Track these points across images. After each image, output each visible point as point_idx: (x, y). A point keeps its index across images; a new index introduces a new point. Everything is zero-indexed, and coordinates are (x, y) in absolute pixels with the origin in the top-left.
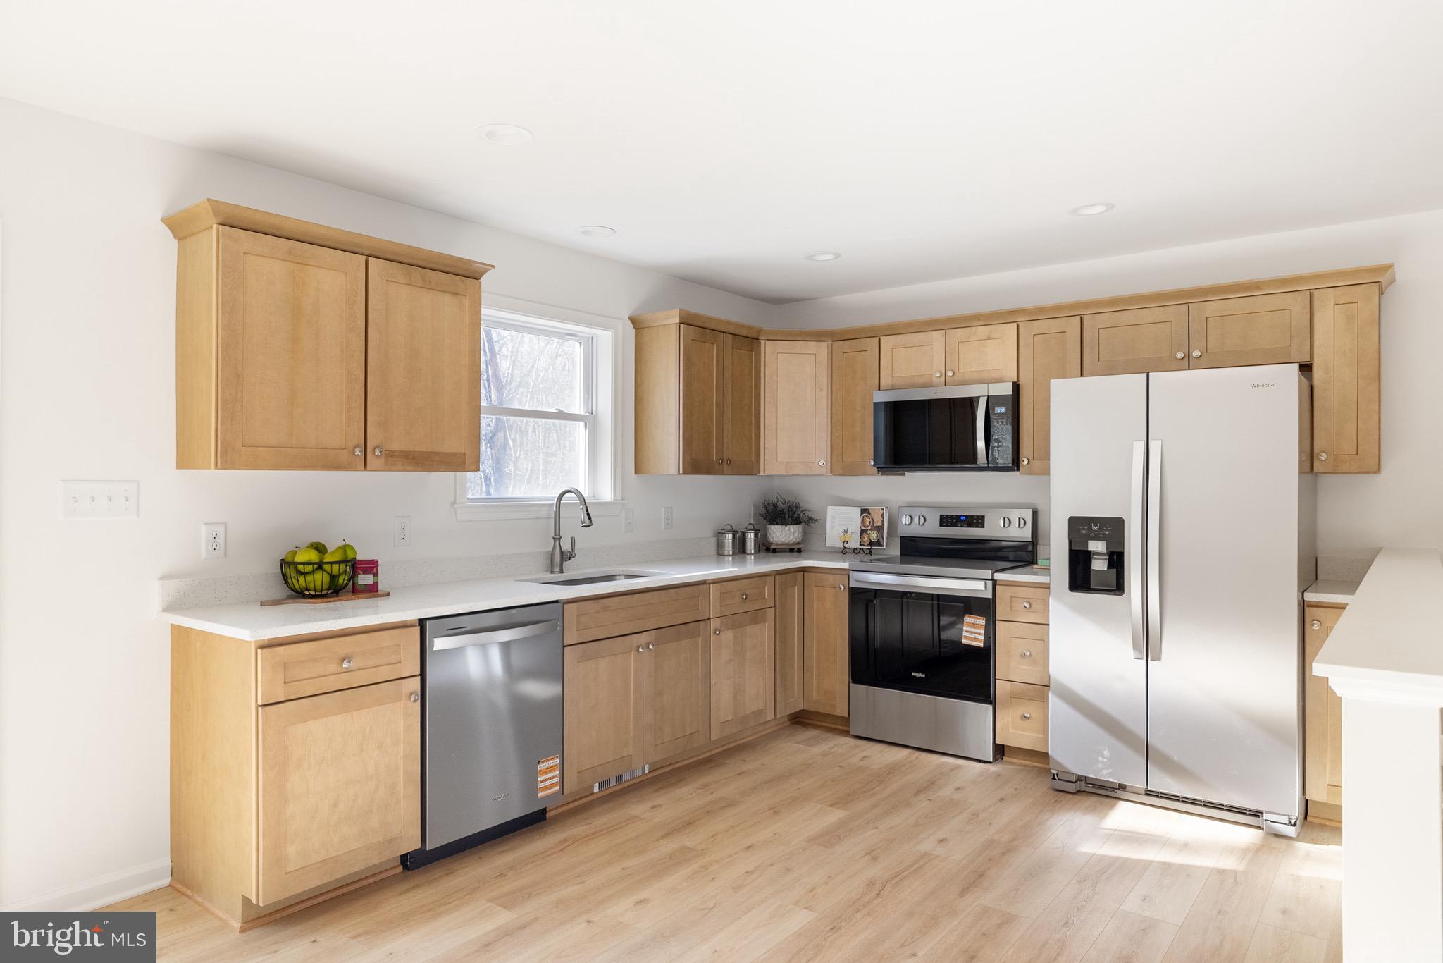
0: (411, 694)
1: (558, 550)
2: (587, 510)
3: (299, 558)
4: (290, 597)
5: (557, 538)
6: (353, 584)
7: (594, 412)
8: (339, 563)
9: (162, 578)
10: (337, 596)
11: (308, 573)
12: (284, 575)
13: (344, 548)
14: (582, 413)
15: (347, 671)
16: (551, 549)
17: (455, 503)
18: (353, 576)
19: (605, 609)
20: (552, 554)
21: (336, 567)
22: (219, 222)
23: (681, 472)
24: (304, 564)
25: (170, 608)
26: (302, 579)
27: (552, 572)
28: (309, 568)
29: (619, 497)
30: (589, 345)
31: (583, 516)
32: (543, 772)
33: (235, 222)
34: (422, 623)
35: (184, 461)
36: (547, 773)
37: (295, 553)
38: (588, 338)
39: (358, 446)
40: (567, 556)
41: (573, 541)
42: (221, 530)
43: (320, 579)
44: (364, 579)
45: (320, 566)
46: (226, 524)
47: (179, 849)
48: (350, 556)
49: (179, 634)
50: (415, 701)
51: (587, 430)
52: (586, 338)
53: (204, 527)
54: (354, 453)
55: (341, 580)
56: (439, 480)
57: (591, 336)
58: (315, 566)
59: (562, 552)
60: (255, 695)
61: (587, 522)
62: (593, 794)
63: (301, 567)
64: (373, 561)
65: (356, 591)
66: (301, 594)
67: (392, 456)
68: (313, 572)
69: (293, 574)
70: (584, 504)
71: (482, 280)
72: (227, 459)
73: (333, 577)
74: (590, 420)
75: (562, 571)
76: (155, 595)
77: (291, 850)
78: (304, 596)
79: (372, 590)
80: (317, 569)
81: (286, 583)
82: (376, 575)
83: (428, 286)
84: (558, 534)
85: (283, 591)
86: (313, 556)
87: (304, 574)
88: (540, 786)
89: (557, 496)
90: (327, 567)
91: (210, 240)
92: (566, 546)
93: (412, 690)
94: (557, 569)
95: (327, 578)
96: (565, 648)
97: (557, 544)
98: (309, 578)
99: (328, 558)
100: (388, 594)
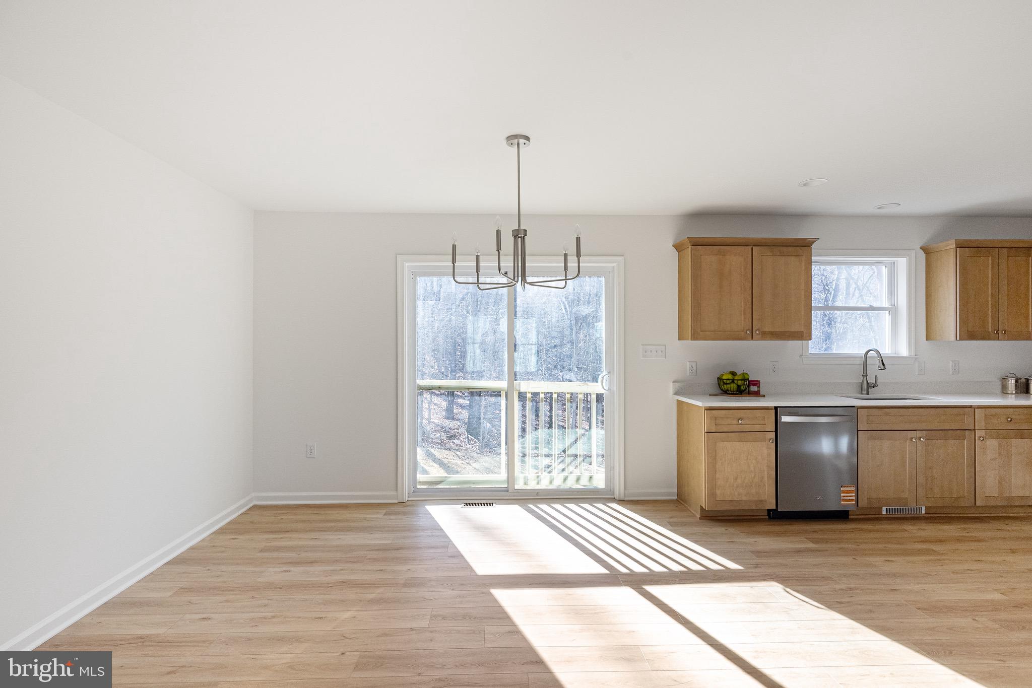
0: (770, 439)
1: (865, 382)
2: (882, 361)
3: (724, 377)
4: (721, 394)
5: (865, 375)
6: (749, 390)
7: (896, 305)
8: (741, 380)
9: (673, 382)
10: (741, 394)
11: (728, 384)
12: (718, 383)
13: (743, 374)
14: (887, 306)
15: (741, 424)
16: (861, 381)
17: (802, 355)
18: (749, 386)
19: (887, 414)
20: (862, 384)
21: (739, 382)
22: (692, 244)
23: (958, 339)
24: (726, 379)
25: (677, 393)
26: (725, 386)
27: (862, 394)
28: (728, 382)
29: (913, 354)
30: (892, 268)
31: (880, 364)
32: (844, 492)
33: (697, 243)
34: (776, 408)
35: (681, 338)
36: (847, 493)
37: (723, 375)
38: (892, 263)
39: (749, 330)
40: (870, 386)
41: (876, 378)
42: (694, 364)
43: (733, 387)
44: (753, 388)
45: (733, 381)
46: (696, 362)
47: (680, 485)
48: (746, 377)
49: (679, 403)
50: (772, 442)
51: (890, 316)
52: (890, 263)
53: (688, 363)
54: (747, 333)
55: (742, 388)
56: (793, 345)
57: (893, 262)
58: (731, 381)
59: (868, 383)
60: (704, 428)
61: (882, 367)
62: (882, 514)
63: (725, 381)
64: (757, 381)
65: (750, 393)
66: (725, 392)
67: (765, 334)
68: (730, 384)
69: (722, 384)
70: (880, 357)
71: (813, 246)
72: (695, 337)
73: (739, 387)
74: (893, 310)
75: (868, 394)
76: (671, 388)
77: (718, 492)
78: (727, 394)
79: (757, 394)
80: (732, 382)
81: (720, 387)
82: (759, 387)
83: (782, 254)
84: (865, 373)
85: (718, 391)
86: (730, 377)
87: (726, 384)
88: (842, 498)
89: (864, 353)
90: (736, 382)
91: (689, 251)
92: (871, 380)
93: (772, 437)
94: (865, 392)
95: (736, 386)
96: (859, 432)
97: (865, 379)
98: (728, 386)
99: (736, 378)
100: (764, 396)
